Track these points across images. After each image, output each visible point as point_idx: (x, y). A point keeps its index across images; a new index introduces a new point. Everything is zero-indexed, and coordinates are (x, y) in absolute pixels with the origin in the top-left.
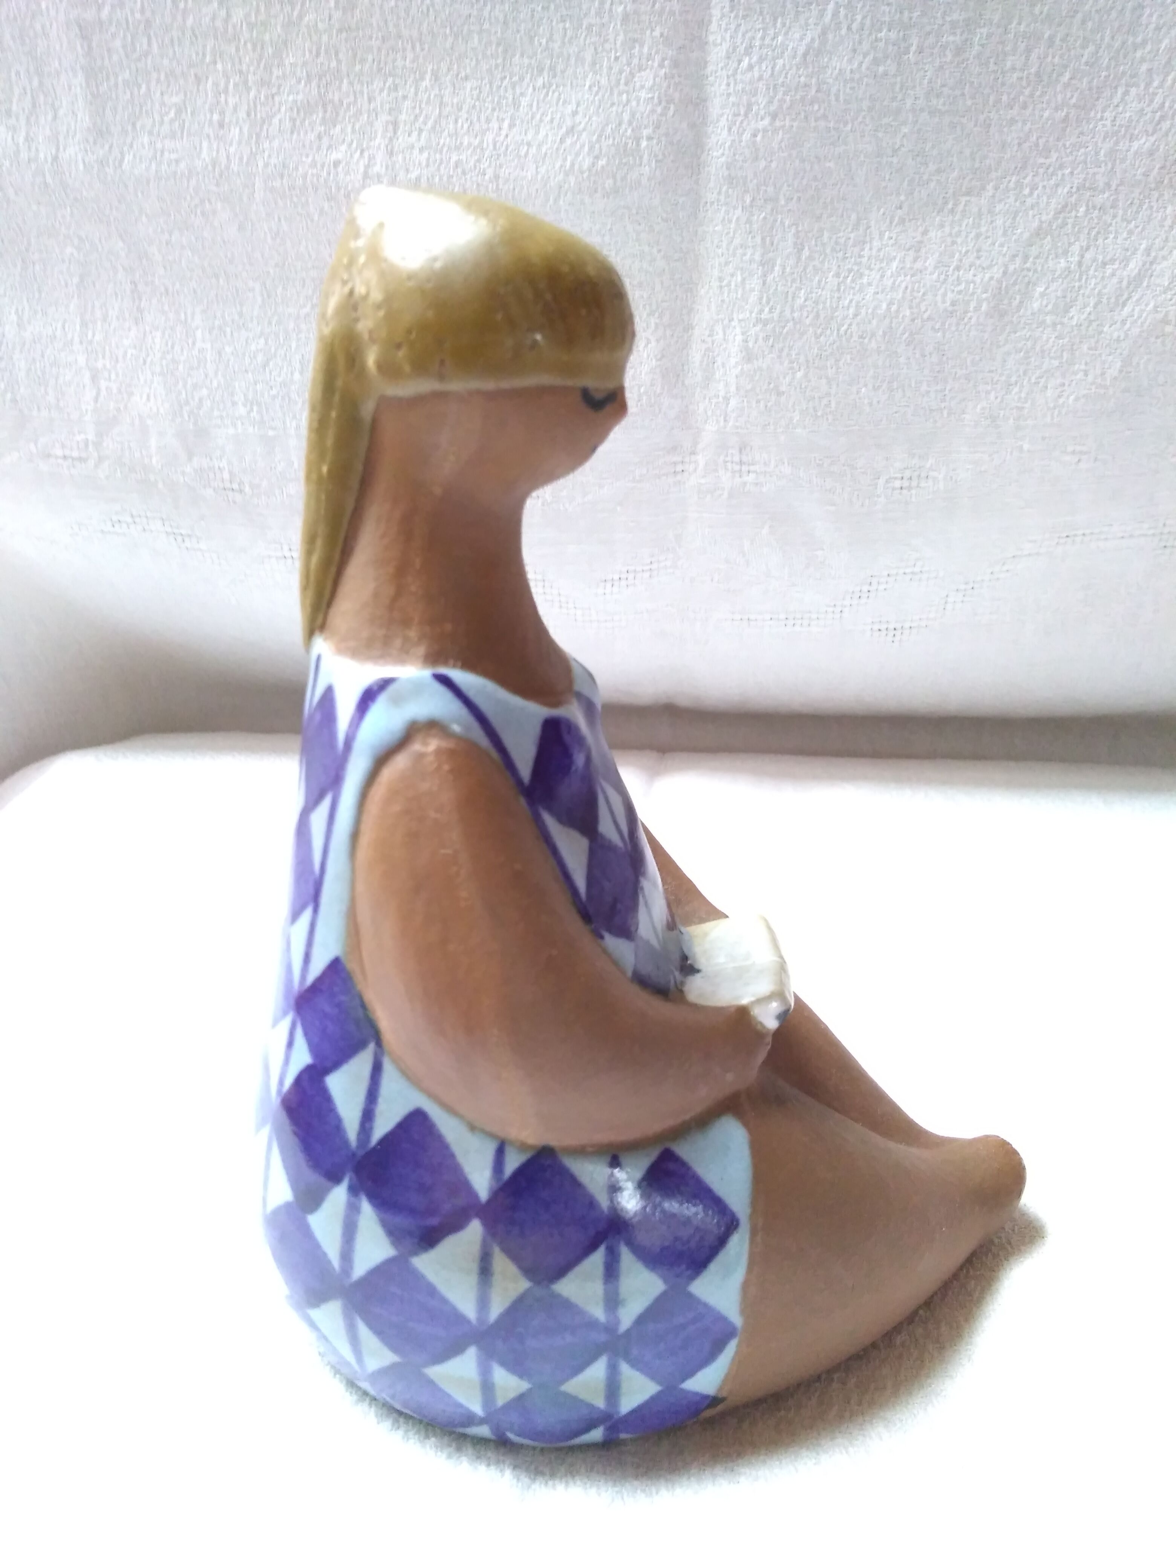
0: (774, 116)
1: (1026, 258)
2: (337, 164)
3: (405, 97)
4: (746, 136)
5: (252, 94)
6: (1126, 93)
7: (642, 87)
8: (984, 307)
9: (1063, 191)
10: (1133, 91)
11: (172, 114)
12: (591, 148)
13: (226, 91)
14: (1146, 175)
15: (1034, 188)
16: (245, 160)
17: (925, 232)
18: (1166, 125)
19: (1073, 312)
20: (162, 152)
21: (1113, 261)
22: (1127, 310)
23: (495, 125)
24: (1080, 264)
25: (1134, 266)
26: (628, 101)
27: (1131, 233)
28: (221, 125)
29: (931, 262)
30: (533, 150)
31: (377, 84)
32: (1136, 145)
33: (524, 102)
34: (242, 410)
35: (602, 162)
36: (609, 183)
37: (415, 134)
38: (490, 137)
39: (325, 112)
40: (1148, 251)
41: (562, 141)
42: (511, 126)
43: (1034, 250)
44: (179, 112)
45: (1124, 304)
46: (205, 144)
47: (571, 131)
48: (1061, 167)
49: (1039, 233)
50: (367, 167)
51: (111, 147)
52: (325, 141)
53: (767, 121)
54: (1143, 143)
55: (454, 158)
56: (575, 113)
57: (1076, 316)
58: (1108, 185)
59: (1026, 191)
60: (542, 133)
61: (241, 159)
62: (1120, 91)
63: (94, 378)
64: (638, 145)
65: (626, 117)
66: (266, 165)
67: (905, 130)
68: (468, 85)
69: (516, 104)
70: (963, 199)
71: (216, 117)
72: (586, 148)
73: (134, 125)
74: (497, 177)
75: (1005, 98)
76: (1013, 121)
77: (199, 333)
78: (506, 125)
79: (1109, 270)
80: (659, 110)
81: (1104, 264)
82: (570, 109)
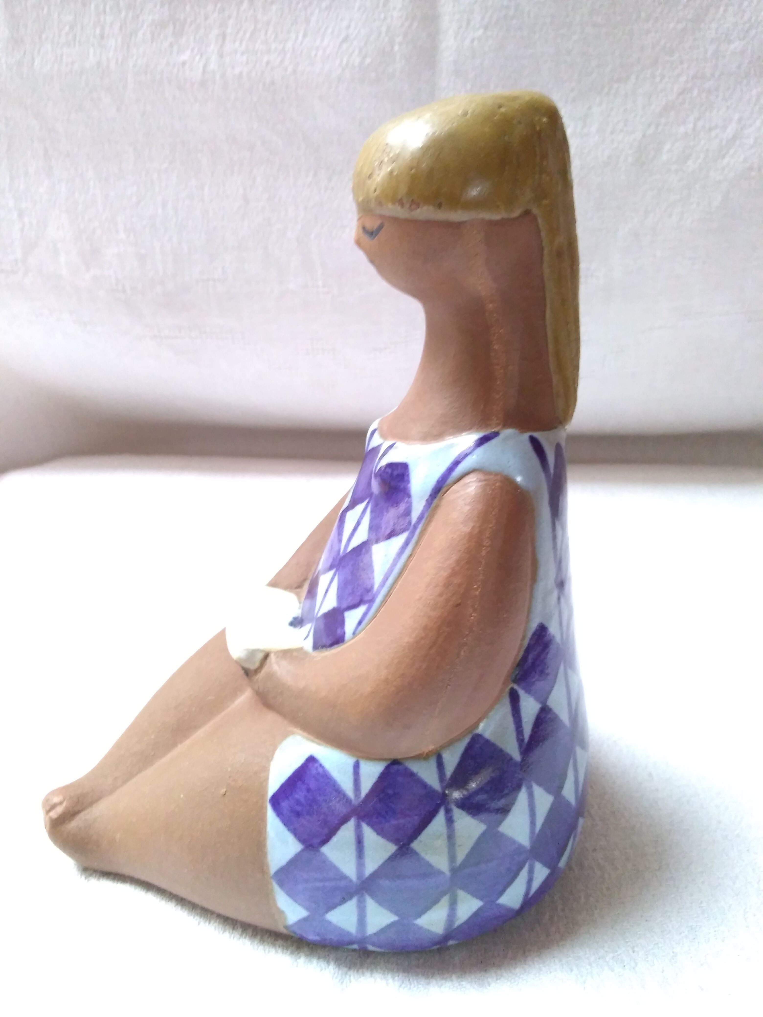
0: (486, 28)
1: (658, 125)
2: (184, 64)
3: (230, 17)
4: (467, 42)
5: (123, 14)
6: (725, 11)
7: (394, 8)
8: (630, 160)
9: (683, 79)
10: (731, 8)
11: (67, 28)
12: (361, 50)
13: (105, 12)
14: (739, 67)
15: (663, 77)
16: (120, 61)
17: (590, 108)
18: (753, 32)
19: (690, 162)
20: (62, 56)
21: (716, 127)
22: (726, 161)
23: (293, 36)
24: (694, 129)
25: (730, 131)
26: (385, 18)
27: (728, 108)
28: (102, 37)
29: (593, 129)
30: (320, 53)
31: (210, 7)
32: (732, 47)
33: (314, 19)
34: (122, 235)
35: (368, 61)
36: (373, 75)
37: (237, 44)
38: (289, 45)
39: (175, 28)
40: (740, 120)
41: (340, 46)
42: (305, 36)
43: (663, 120)
44: (72, 27)
45: (723, 157)
46: (91, 51)
47: (346, 39)
48: (682, 62)
49: (667, 109)
50: (205, 66)
51: (25, 53)
52: (175, 48)
53: (481, 32)
54: (737, 45)
55: (265, 59)
56: (348, 27)
57: (691, 165)
58: (713, 75)
59: (658, 79)
60: (326, 42)
61: (117, 62)
62: (722, 9)
63: (21, 216)
64: (392, 47)
65: (384, 29)
66: (135, 66)
67: (575, 37)
68: (274, 7)
69: (307, 21)
70: (615, 86)
71: (98, 31)
72: (357, 52)
73: (40, 37)
74: (295, 72)
75: (643, 15)
76: (648, 32)
77: (92, 183)
78: (301, 35)
79: (713, 133)
80: (407, 24)
81: (711, 129)
82: (345, 24)
